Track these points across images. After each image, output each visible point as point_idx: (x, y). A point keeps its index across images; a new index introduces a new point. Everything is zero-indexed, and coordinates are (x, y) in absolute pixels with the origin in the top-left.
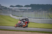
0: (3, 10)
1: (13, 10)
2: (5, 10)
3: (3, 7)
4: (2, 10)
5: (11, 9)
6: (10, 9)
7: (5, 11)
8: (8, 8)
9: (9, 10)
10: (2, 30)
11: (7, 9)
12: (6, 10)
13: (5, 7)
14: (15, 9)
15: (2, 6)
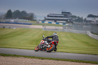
0: (74, 22)
1: (93, 23)
2: (77, 23)
3: (75, 17)
4: (72, 23)
5: (90, 21)
6: (87, 21)
7: (79, 25)
8: (84, 19)
9: (85, 23)
10: (72, 61)
11: (82, 21)
12: (80, 23)
13: (78, 17)
14: (96, 21)
15: (72, 15)
